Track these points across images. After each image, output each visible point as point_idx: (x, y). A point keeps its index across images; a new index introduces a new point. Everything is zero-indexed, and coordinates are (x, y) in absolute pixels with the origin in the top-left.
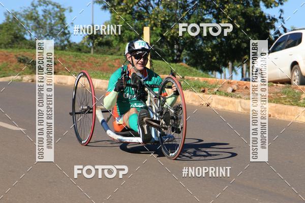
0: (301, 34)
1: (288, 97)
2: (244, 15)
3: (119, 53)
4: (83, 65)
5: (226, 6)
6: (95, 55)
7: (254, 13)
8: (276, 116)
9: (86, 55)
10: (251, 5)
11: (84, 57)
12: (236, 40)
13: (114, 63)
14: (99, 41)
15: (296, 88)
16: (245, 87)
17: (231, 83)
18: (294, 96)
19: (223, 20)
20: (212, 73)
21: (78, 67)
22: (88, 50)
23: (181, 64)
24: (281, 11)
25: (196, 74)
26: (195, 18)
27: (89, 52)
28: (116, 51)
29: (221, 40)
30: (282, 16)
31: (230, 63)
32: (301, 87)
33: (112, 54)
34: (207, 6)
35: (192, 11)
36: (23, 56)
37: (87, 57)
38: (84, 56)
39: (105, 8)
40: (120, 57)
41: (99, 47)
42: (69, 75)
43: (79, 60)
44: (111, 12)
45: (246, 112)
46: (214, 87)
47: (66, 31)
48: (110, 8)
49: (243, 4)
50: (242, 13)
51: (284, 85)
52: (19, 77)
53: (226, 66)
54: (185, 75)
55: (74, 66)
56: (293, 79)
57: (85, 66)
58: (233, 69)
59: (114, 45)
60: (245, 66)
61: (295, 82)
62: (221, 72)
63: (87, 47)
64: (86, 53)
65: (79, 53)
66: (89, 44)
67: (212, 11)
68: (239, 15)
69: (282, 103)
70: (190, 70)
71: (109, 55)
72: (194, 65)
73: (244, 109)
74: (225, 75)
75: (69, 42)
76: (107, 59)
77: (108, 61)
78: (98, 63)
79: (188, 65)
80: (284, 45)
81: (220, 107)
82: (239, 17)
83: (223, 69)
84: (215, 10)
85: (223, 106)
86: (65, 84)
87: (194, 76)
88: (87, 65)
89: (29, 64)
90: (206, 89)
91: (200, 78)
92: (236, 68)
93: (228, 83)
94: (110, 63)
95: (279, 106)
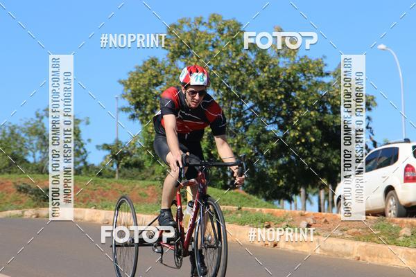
0: (397, 149)
1: (382, 233)
2: (320, 124)
3: (153, 177)
4: (104, 194)
5: (295, 113)
6: (121, 180)
7: (333, 122)
8: (367, 259)
9: (109, 180)
10: (329, 111)
11: (107, 184)
12: (310, 159)
13: (147, 192)
14: (126, 161)
15: (392, 221)
16: (323, 220)
17: (304, 215)
18: (390, 232)
19: (292, 131)
20: (279, 203)
21: (98, 197)
22: (111, 174)
23: (236, 190)
24: (368, 118)
25: (258, 204)
26: (254, 129)
27: (113, 177)
28: (149, 174)
29: (290, 159)
30: (370, 126)
31: (302, 190)
32: (399, 220)
33: (143, 179)
34: (270, 113)
35: (250, 120)
36: (24, 184)
37: (110, 184)
38: (106, 182)
39: (133, 117)
40: (155, 182)
41: (126, 170)
42: (86, 208)
43: (99, 188)
44: (142, 123)
45: (326, 254)
46: (283, 221)
47: (82, 150)
48: (140, 118)
49: (318, 110)
50: (317, 122)
51: (376, 218)
52: (18, 212)
53: (297, 193)
54: (243, 206)
55: (92, 195)
56: (388, 210)
57: (107, 195)
58: (306, 197)
59: (147, 167)
60: (322, 193)
61: (391, 214)
62: (290, 200)
63: (110, 171)
64: (108, 178)
65: (99, 179)
66: (112, 166)
67: (277, 120)
68: (314, 125)
69: (375, 242)
70: (248, 198)
71: (140, 180)
72: (254, 192)
73: (324, 250)
74: (296, 206)
75: (85, 163)
76: (137, 186)
77: (138, 189)
78: (124, 191)
79: (247, 192)
80: (375, 163)
81: (291, 248)
82: (313, 127)
83: (294, 197)
84: (281, 119)
85: (294, 246)
86: (82, 220)
87: (254, 206)
88: (111, 194)
89: (32, 194)
90: (272, 224)
91: (263, 209)
92: (310, 196)
93: (302, 215)
94: (141, 192)
95: (371, 245)
